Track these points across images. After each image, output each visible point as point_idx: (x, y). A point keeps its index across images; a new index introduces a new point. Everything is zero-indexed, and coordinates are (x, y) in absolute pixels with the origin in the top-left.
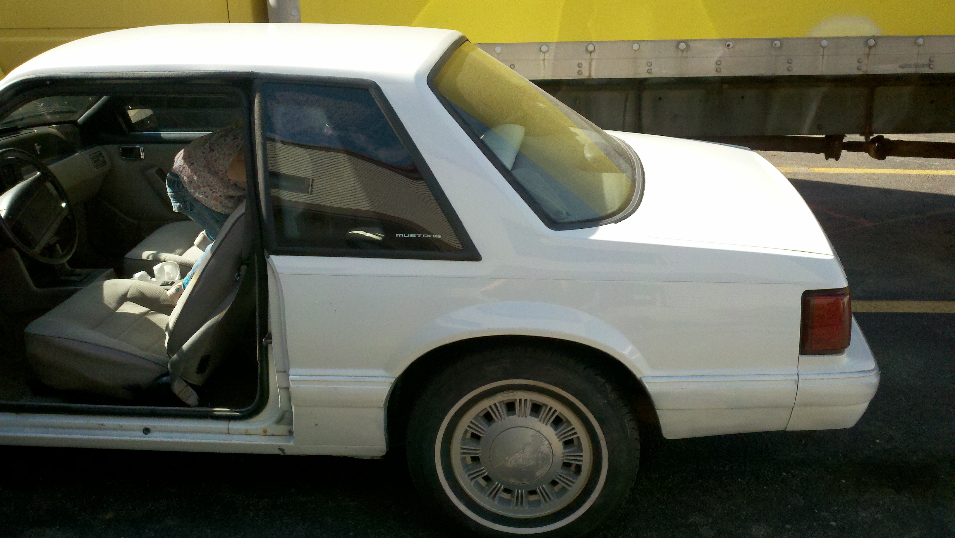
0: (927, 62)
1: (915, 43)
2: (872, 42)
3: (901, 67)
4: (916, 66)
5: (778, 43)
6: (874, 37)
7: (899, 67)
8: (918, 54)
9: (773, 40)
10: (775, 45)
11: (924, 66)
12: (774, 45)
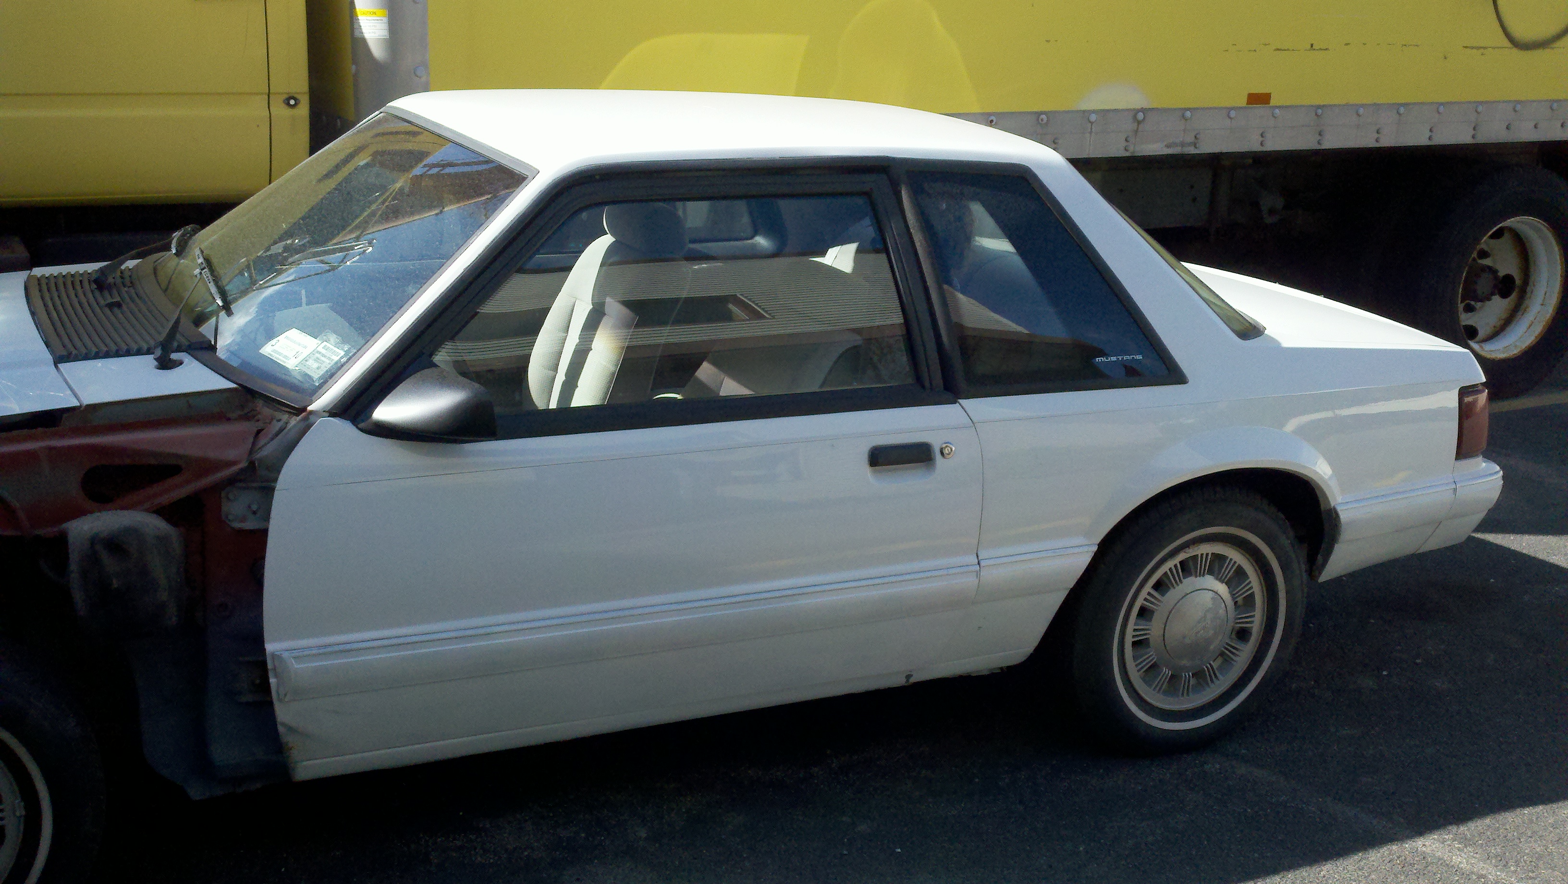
0: (1192, 139)
1: (1183, 116)
2: (1140, 116)
3: (1168, 146)
4: (1183, 144)
5: (1044, 117)
6: (1143, 110)
7: (1166, 146)
8: (1184, 131)
9: (1038, 114)
10: (1042, 120)
11: (1189, 144)
12: (1040, 121)
